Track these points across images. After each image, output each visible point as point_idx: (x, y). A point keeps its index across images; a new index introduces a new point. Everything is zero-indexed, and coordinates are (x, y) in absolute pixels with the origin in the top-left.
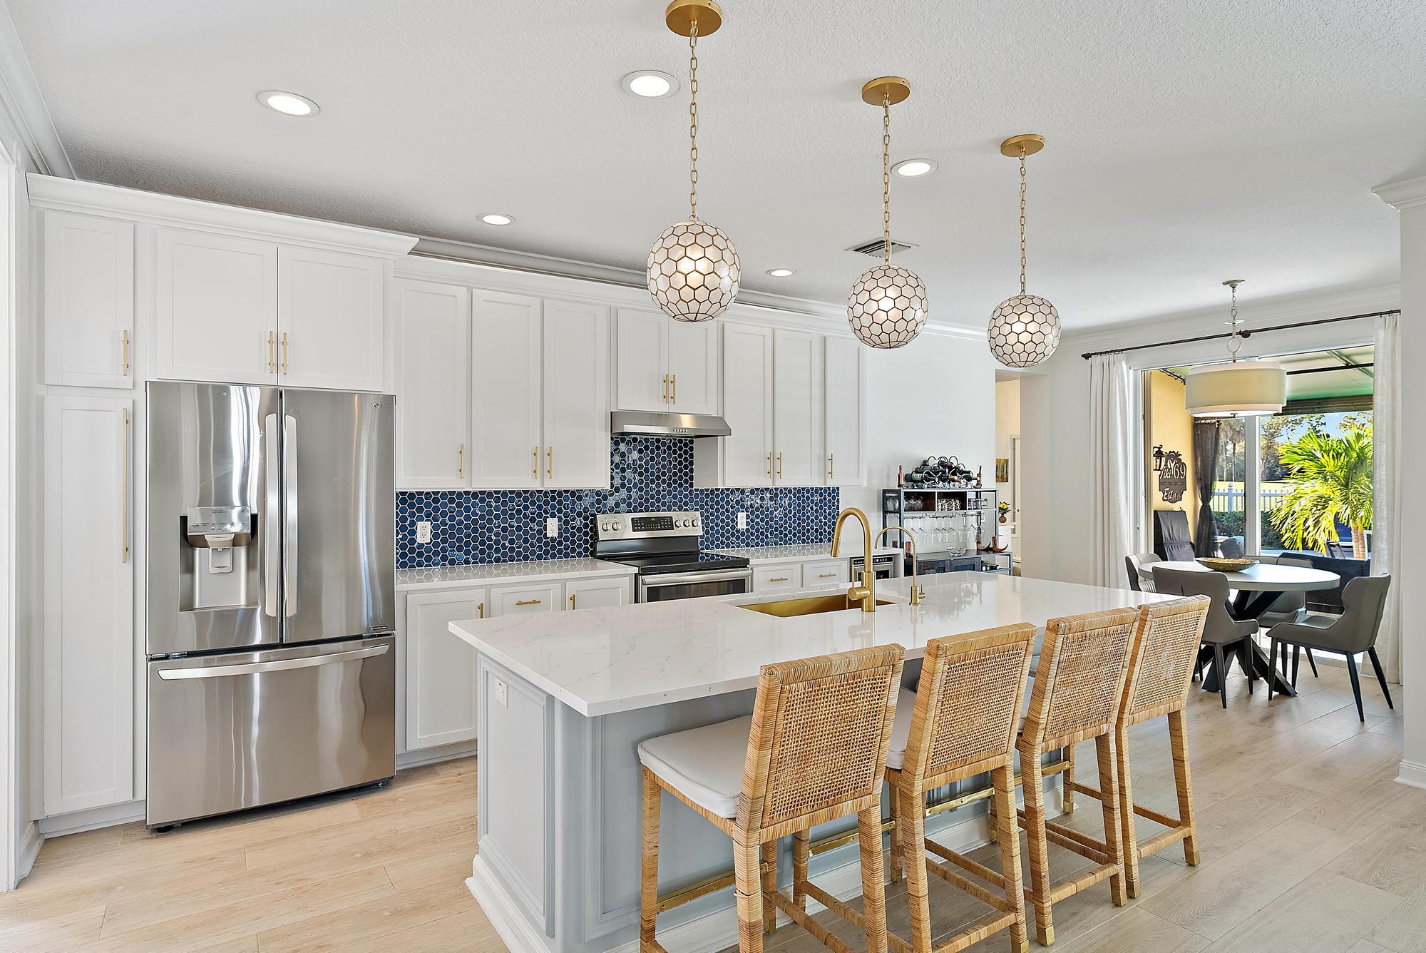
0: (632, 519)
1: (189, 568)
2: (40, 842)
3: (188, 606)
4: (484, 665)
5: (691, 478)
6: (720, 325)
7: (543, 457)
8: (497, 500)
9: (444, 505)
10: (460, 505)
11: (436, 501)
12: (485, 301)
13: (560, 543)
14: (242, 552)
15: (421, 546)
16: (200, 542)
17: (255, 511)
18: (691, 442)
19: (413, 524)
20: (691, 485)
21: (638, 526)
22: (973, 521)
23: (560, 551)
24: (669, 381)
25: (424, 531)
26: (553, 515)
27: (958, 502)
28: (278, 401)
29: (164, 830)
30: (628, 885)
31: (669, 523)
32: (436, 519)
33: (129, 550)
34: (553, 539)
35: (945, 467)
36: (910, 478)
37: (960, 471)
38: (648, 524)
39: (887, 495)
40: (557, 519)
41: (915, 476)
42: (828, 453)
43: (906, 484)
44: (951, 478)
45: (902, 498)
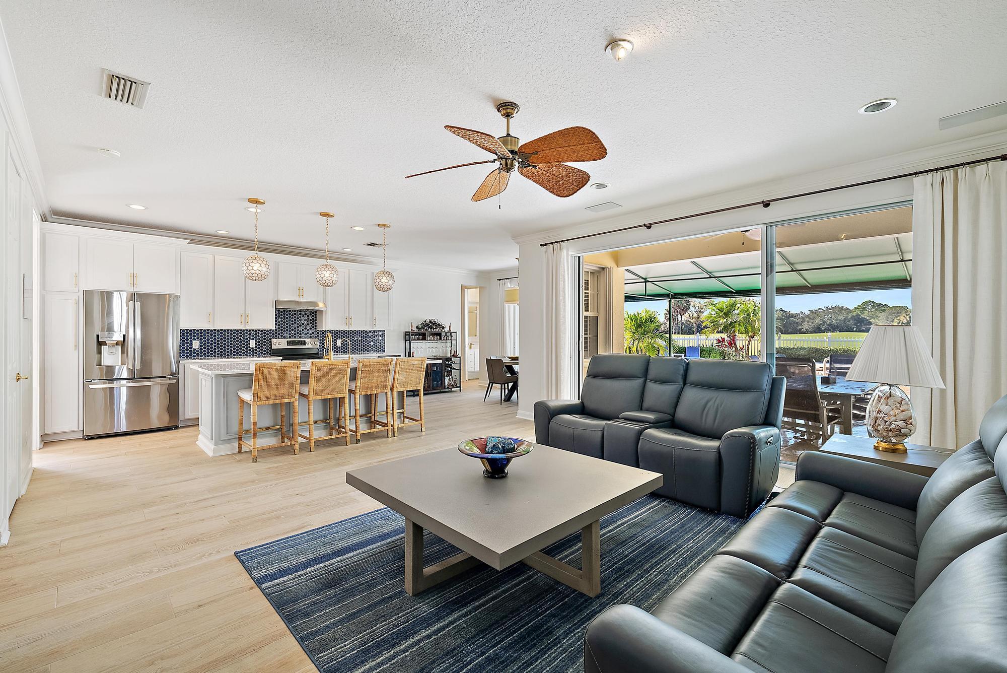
0: (287, 340)
1: (99, 352)
2: (43, 442)
3: (99, 364)
4: (201, 376)
5: (316, 326)
7: (245, 317)
8: (228, 333)
9: (205, 335)
10: (211, 335)
11: (201, 333)
12: (220, 260)
13: (256, 350)
14: (119, 348)
15: (195, 349)
16: (104, 343)
17: (125, 334)
18: (316, 312)
19: (191, 341)
20: (316, 328)
21: (289, 344)
22: (449, 344)
23: (256, 353)
24: (301, 289)
25: (196, 345)
26: (253, 339)
27: (438, 337)
28: (133, 297)
29: (91, 438)
30: (235, 428)
31: (304, 343)
32: (201, 339)
33: (77, 346)
34: (252, 348)
35: (431, 323)
36: (417, 327)
37: (439, 325)
38: (294, 343)
39: (406, 334)
40: (254, 341)
41: (420, 326)
42: (374, 317)
43: (415, 330)
44: (434, 327)
45: (413, 335)
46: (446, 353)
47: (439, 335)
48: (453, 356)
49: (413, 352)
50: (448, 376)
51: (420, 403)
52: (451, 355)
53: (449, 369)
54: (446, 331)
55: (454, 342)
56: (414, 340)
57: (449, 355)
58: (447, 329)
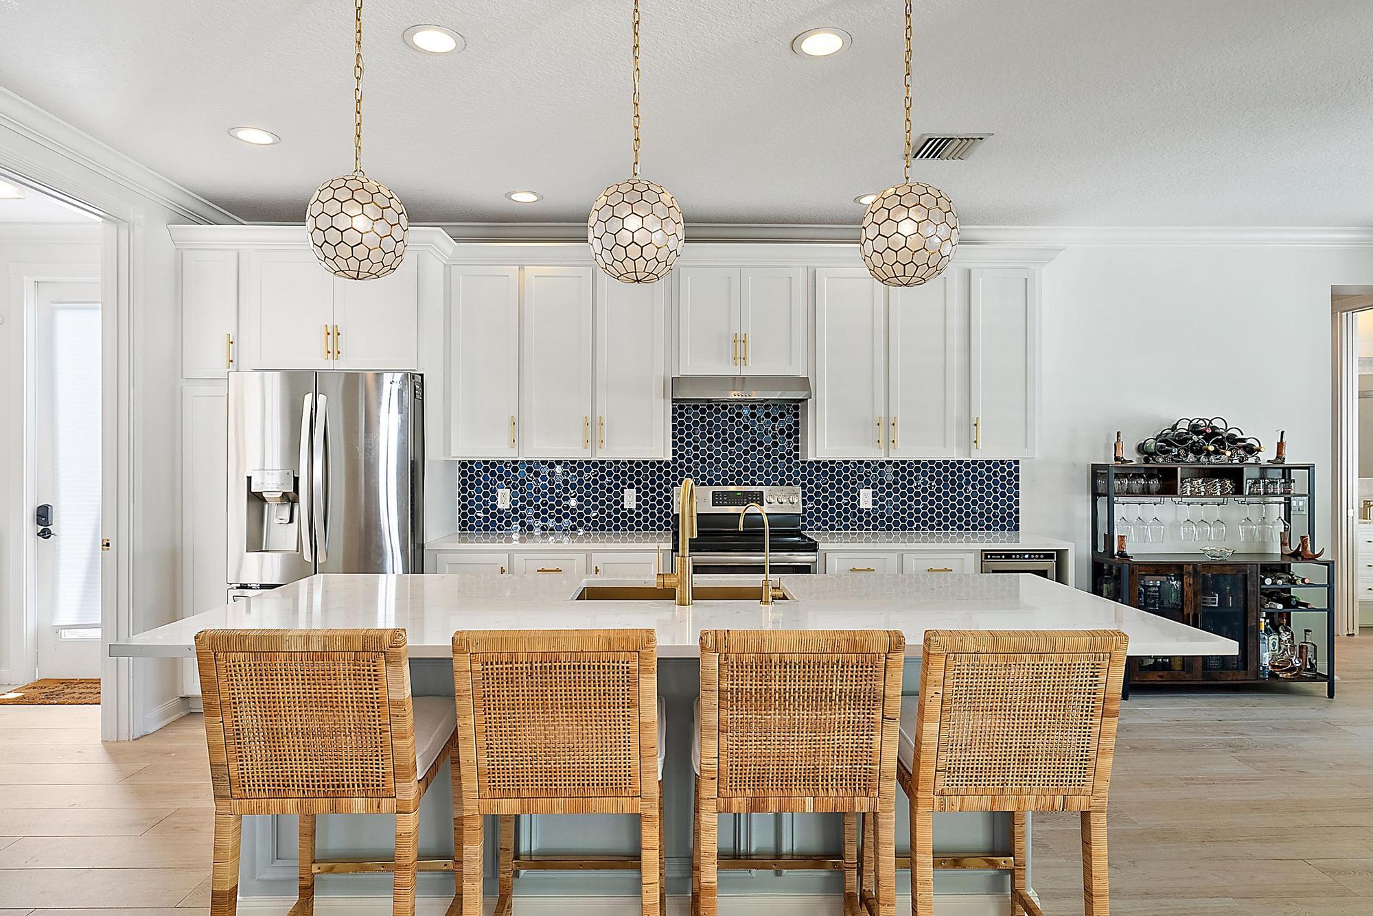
0: (713, 492)
1: (262, 518)
5: (796, 448)
6: (811, 271)
9: (522, 474)
10: (537, 474)
11: (510, 469)
12: (535, 276)
13: (638, 515)
15: (503, 514)
16: (263, 498)
17: (297, 474)
18: (795, 407)
19: (494, 490)
20: (797, 457)
21: (719, 501)
22: (1277, 510)
23: (639, 524)
24: (739, 341)
25: (503, 499)
26: (631, 486)
27: (1228, 483)
28: (313, 382)
31: (759, 498)
32: (515, 487)
34: (631, 511)
35: (1198, 433)
36: (1141, 449)
37: (1233, 440)
38: (731, 499)
39: (1097, 472)
40: (635, 490)
41: (1151, 445)
42: (974, 416)
43: (1134, 458)
44: (1211, 448)
45: (1125, 476)
46: (1263, 543)
47: (1235, 475)
48: (1296, 555)
49: (1122, 538)
50: (1274, 628)
51: (1088, 893)
52: (1288, 550)
53: (1280, 606)
54: (1264, 462)
55: (1299, 503)
56: (1129, 493)
57: (1276, 549)
58: (1267, 455)
